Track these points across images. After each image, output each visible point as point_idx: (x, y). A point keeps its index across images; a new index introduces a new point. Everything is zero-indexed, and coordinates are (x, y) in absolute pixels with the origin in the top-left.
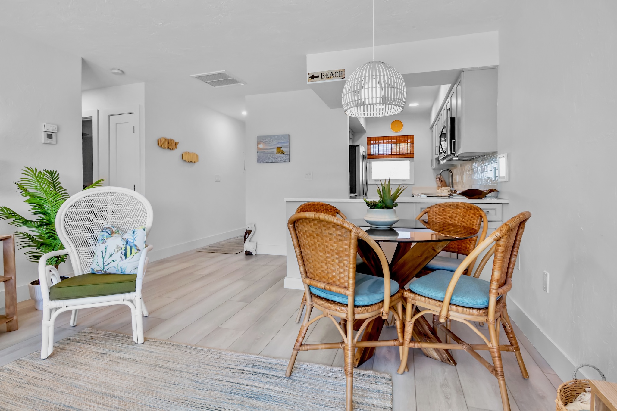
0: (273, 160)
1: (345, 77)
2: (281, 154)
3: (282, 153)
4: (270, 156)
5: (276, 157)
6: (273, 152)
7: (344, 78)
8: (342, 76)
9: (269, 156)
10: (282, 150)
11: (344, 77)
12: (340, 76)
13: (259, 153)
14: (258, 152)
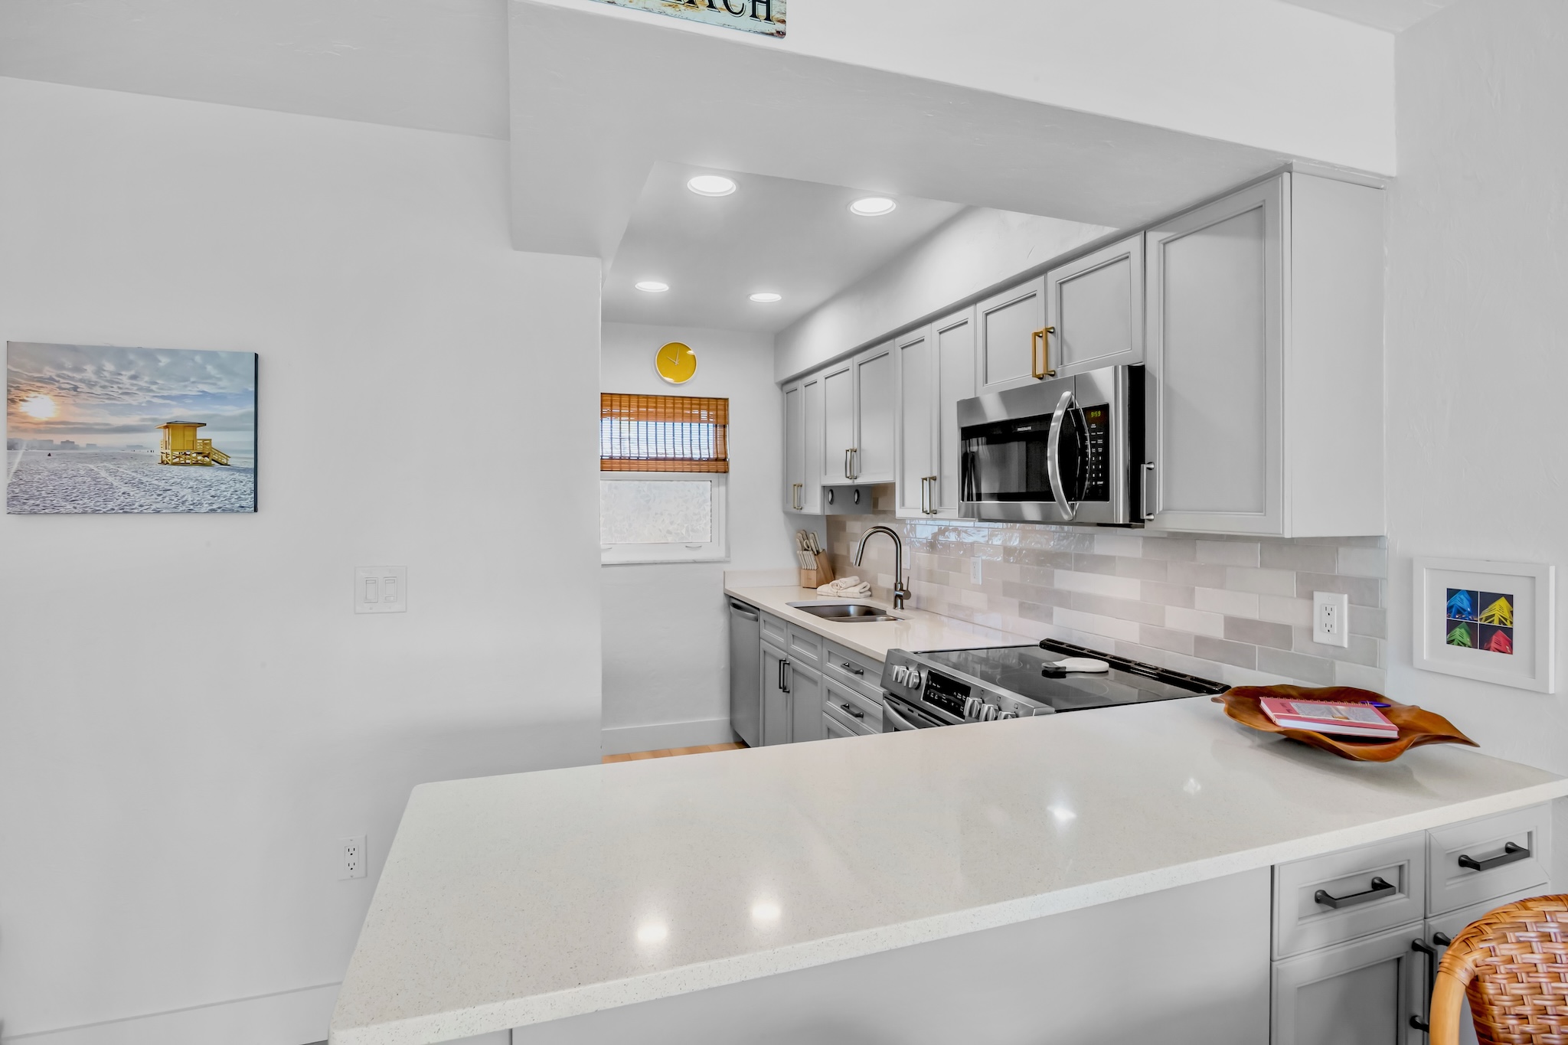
0: (138, 496)
1: (788, 28)
2: (196, 463)
3: (208, 457)
4: (114, 473)
5: (162, 484)
6: (140, 447)
7: (781, 34)
8: (768, 18)
9: (103, 474)
10: (207, 442)
11: (780, 27)
12: (754, 15)
13: (19, 456)
14: (11, 446)
